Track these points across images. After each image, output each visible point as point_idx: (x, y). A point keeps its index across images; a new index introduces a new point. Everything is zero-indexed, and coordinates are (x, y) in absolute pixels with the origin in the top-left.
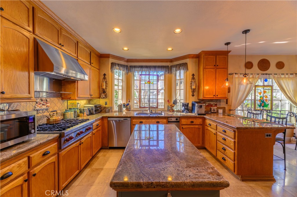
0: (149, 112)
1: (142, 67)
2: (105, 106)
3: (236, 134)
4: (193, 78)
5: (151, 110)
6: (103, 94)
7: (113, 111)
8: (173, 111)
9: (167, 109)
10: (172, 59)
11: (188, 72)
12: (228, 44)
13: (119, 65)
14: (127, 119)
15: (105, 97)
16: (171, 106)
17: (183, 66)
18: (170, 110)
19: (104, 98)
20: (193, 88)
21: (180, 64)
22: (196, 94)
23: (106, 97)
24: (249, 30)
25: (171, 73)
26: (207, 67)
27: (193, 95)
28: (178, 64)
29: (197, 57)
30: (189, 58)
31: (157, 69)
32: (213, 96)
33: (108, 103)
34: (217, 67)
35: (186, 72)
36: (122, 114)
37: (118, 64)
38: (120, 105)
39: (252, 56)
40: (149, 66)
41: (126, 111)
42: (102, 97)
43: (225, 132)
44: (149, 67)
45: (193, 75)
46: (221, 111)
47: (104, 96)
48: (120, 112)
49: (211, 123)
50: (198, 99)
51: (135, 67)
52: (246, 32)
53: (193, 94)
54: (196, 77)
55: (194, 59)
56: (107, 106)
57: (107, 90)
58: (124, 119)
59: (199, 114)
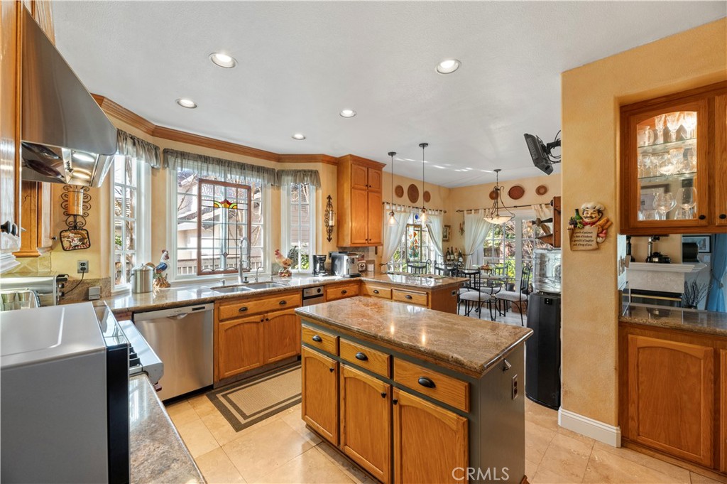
0: (240, 283)
1: (206, 159)
2: (79, 276)
3: (430, 296)
4: (329, 205)
5: (246, 278)
6: (71, 235)
7: (112, 291)
8: (290, 275)
9: (271, 273)
10: (283, 155)
11: (320, 191)
12: (392, 154)
13: (135, 141)
14: (204, 308)
15: (79, 243)
16: (286, 264)
17: (311, 175)
18: (282, 273)
19: (75, 248)
20: (330, 225)
21: (305, 171)
22: (334, 236)
23: (85, 243)
24: (427, 144)
25: (279, 188)
26: (356, 186)
27: (329, 239)
28: (300, 171)
29: (337, 163)
30: (323, 161)
31: (247, 171)
32: (364, 241)
33: (90, 267)
34: (369, 188)
35: (317, 189)
36: (147, 299)
37: (133, 138)
38: (141, 271)
39: (401, 178)
40: (226, 161)
41: (158, 288)
42: (66, 244)
43: (410, 298)
44: (227, 164)
45: (329, 198)
46: (371, 267)
47: (76, 242)
48: (141, 293)
49: (379, 288)
50: (337, 247)
51: (183, 155)
52: (424, 145)
53: (329, 236)
54: (334, 202)
55: (331, 166)
56: (87, 276)
57: (87, 219)
58: (194, 309)
59: (352, 276)
